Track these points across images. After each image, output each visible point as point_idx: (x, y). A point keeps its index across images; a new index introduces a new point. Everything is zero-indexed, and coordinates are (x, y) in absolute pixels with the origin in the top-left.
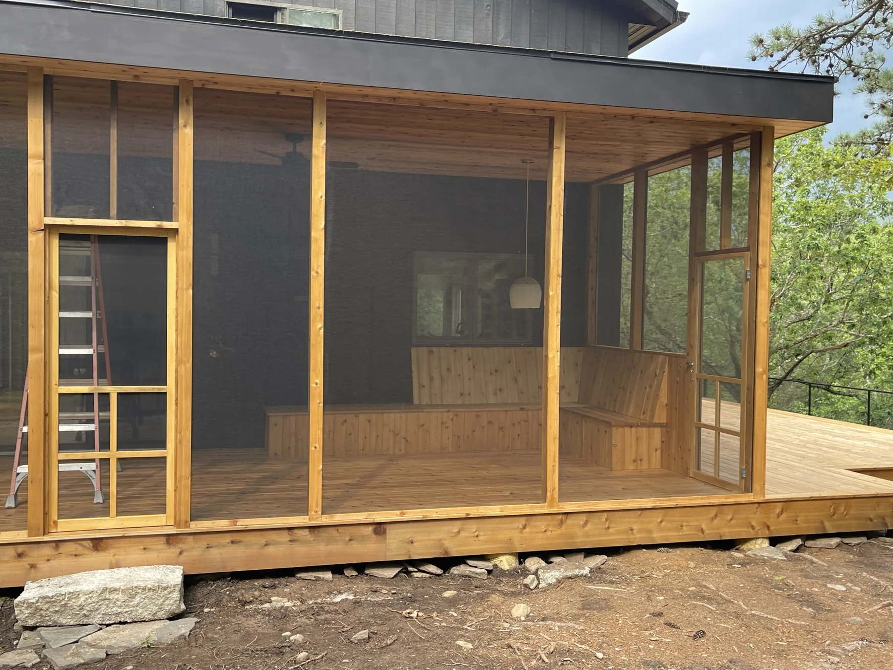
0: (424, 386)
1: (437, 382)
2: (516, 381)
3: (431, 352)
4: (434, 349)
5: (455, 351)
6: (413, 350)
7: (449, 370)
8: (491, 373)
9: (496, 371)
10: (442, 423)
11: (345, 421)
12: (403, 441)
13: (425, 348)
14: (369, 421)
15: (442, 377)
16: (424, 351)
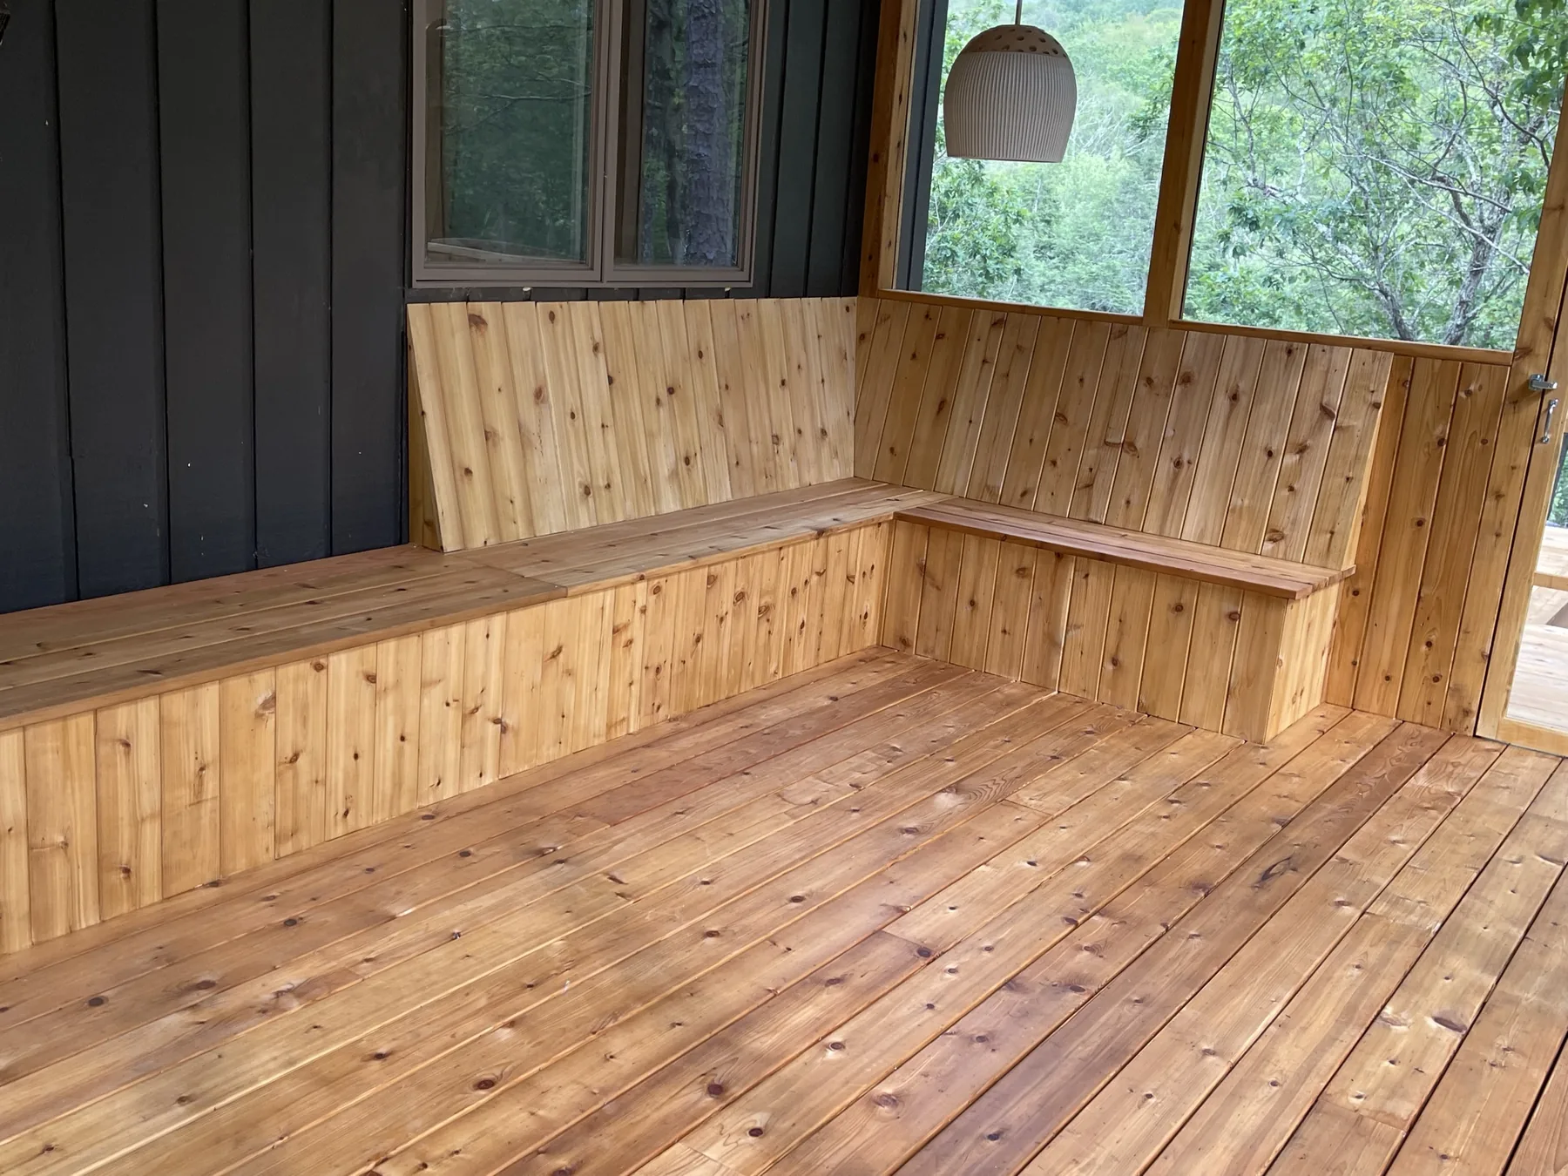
0: (468, 472)
1: (507, 450)
2: (721, 423)
3: (476, 321)
4: (485, 309)
5: (552, 316)
6: (415, 311)
7: (539, 394)
8: (658, 401)
9: (671, 391)
10: (616, 631)
11: (271, 702)
12: (493, 729)
13: (455, 306)
14: (371, 678)
15: (521, 431)
16: (453, 314)
